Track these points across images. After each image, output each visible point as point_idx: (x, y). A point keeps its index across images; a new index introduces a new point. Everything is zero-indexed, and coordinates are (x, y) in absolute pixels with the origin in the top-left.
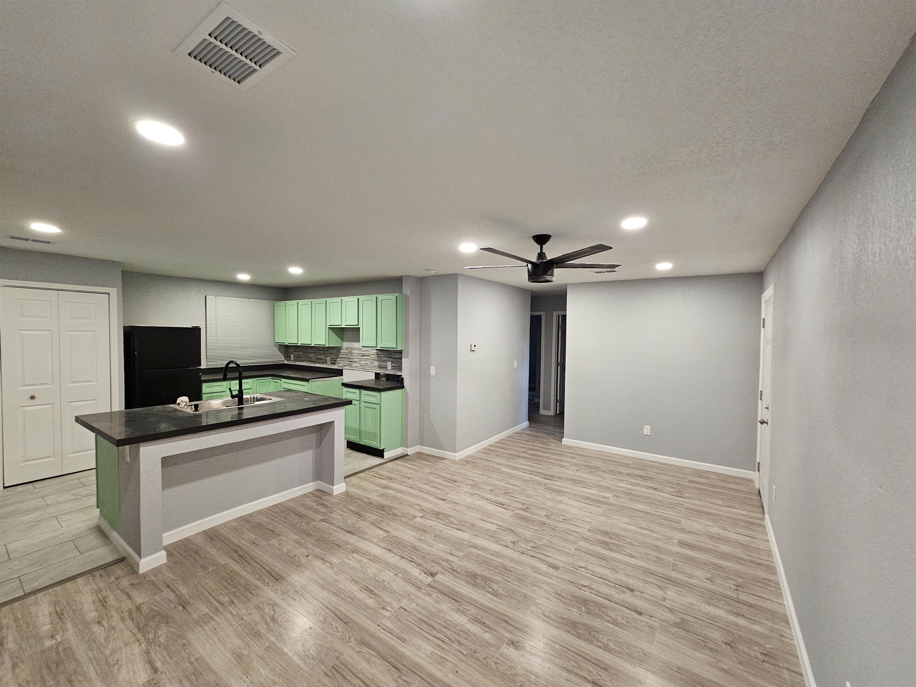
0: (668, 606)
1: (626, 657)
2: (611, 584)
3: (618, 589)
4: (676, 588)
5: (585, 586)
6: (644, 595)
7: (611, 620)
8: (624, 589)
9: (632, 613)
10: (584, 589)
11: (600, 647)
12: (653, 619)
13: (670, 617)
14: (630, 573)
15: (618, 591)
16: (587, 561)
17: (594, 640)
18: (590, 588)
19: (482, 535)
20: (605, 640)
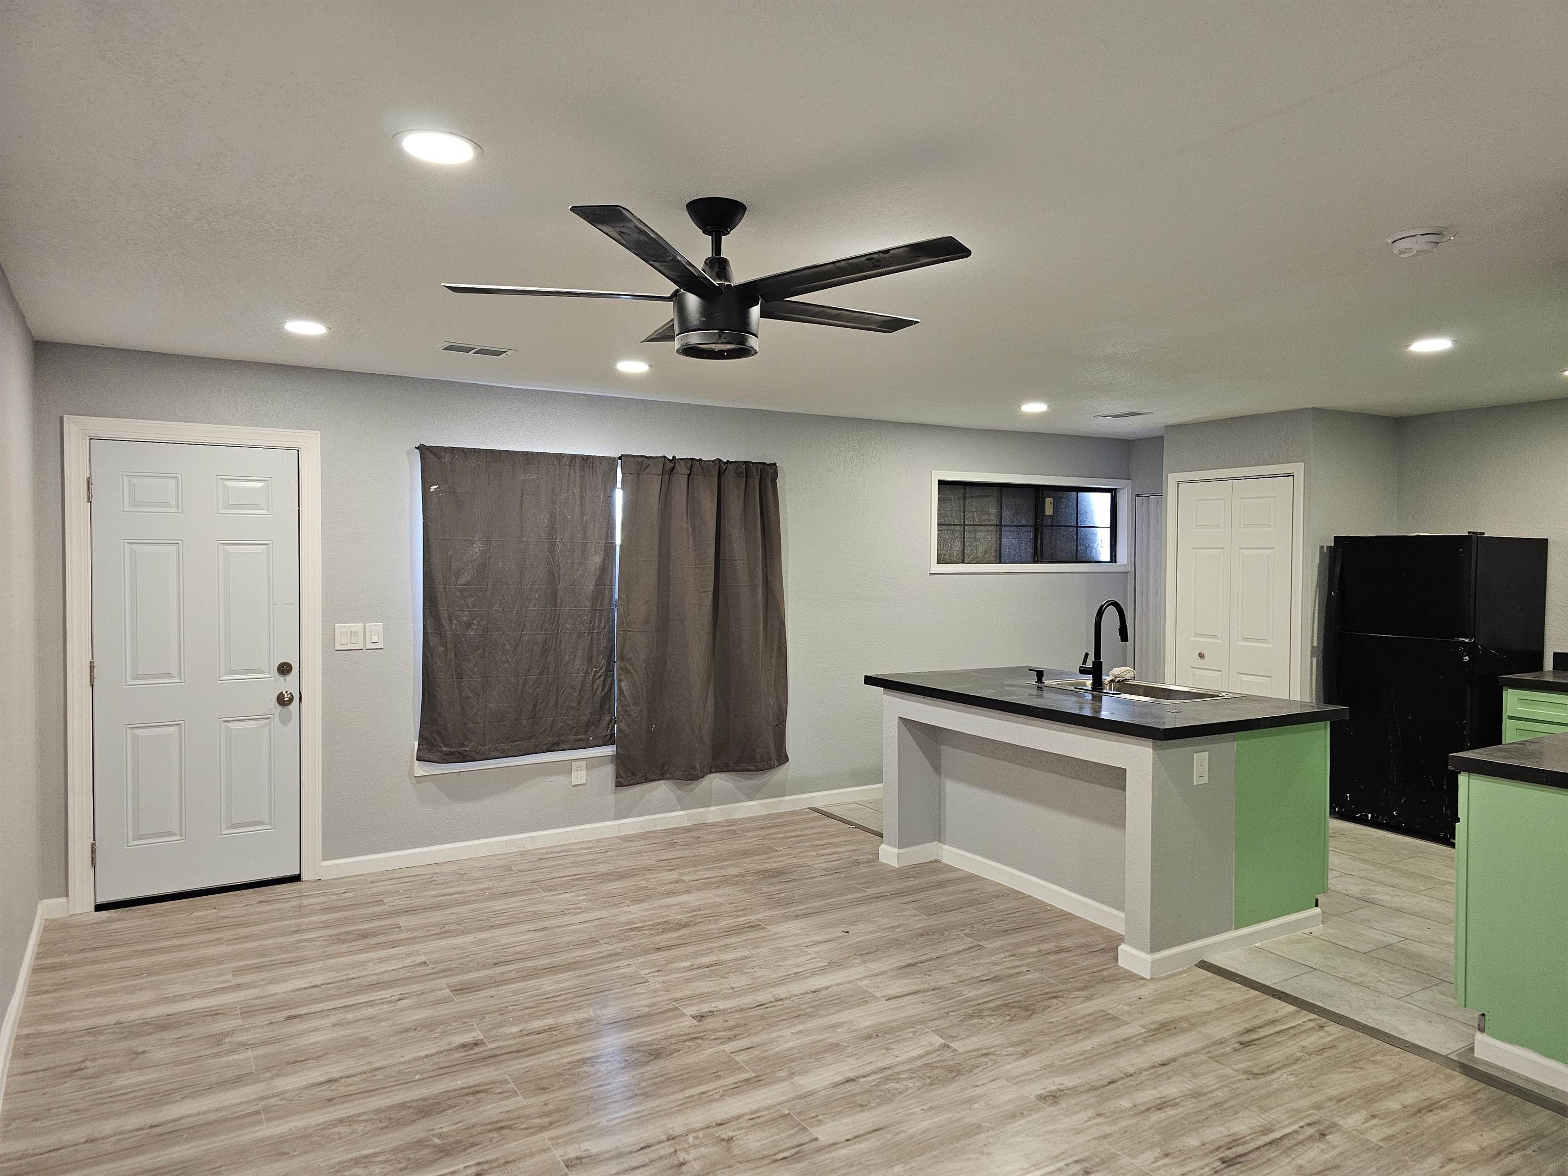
1: (309, 1131)
7: (372, 1160)
11: (360, 1115)
17: (376, 1117)
19: (800, 1105)
20: (359, 1128)
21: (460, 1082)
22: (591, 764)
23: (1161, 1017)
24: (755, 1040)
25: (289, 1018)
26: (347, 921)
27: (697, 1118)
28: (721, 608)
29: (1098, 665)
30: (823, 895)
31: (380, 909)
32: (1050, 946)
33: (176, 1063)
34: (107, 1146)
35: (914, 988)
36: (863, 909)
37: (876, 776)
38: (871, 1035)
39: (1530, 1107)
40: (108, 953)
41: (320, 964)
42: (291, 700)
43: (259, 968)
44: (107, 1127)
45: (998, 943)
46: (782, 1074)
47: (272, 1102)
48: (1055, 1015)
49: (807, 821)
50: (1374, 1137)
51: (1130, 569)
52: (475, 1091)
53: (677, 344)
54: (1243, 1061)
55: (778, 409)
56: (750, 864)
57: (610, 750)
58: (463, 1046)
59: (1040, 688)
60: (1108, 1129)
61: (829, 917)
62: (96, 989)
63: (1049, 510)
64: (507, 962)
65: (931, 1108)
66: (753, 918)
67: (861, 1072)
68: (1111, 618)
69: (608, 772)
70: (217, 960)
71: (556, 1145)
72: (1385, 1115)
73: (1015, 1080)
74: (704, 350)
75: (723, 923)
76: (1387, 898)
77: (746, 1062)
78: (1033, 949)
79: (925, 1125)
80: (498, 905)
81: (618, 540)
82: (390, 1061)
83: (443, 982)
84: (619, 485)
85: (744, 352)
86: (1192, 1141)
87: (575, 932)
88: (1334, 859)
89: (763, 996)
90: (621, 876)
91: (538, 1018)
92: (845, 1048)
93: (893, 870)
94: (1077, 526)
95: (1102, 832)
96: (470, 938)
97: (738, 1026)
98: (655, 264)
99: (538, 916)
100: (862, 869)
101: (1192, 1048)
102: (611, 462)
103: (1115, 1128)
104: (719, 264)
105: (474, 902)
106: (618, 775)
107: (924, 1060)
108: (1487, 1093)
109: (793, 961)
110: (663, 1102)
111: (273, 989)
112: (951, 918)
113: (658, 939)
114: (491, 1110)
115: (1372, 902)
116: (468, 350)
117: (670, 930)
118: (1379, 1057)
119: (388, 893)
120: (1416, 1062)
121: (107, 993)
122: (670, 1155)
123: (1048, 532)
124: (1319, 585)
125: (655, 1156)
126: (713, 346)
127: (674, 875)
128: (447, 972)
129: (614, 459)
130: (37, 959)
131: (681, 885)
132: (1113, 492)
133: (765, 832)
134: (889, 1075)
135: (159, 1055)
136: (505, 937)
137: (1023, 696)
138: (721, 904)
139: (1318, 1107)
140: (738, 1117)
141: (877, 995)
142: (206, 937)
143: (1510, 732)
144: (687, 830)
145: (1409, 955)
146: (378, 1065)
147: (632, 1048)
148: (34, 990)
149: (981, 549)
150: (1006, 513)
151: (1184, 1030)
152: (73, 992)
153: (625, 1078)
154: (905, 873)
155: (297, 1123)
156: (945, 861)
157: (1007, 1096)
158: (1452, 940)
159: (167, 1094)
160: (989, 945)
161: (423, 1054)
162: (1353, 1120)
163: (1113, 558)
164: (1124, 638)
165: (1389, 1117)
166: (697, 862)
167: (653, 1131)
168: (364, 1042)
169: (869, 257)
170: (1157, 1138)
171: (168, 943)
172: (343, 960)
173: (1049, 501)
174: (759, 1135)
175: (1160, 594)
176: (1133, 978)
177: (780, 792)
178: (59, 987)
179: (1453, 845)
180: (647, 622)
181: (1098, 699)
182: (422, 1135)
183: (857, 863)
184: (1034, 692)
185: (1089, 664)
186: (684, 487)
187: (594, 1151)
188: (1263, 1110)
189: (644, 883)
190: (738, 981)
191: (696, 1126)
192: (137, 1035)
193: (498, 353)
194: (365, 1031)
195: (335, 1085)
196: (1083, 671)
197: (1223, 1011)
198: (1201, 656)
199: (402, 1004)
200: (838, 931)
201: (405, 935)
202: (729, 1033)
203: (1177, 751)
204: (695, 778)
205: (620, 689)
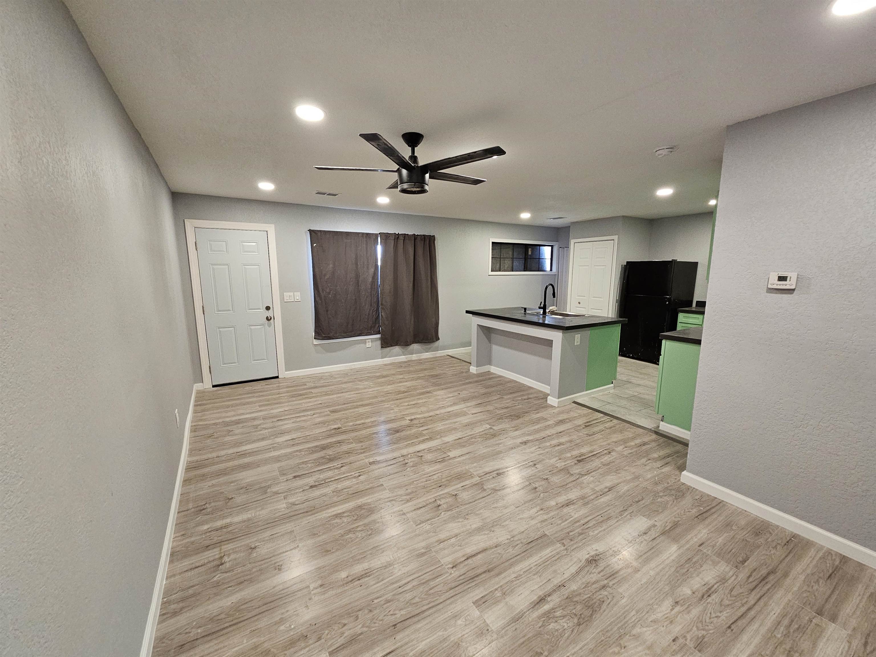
0: (279, 495)
1: (287, 454)
2: (329, 480)
3: (322, 481)
4: (281, 514)
5: (342, 467)
6: (301, 490)
8: (317, 483)
9: (300, 474)
10: (340, 466)
11: (303, 449)
12: (285, 480)
13: (275, 489)
14: (325, 498)
15: (319, 479)
16: (362, 482)
17: (308, 450)
18: (337, 468)
19: (444, 446)
20: (303, 453)
21: (334, 439)
22: (373, 340)
23: (560, 418)
24: (429, 427)
25: (278, 420)
26: (295, 390)
27: (411, 450)
28: (416, 287)
29: (545, 305)
30: (451, 382)
31: (305, 387)
32: (526, 397)
33: (242, 434)
34: (223, 458)
35: (481, 411)
36: (464, 386)
37: (469, 344)
38: (467, 425)
39: (675, 443)
40: (217, 400)
41: (287, 404)
42: (271, 318)
43: (267, 405)
44: (222, 453)
45: (509, 396)
46: (438, 437)
47: (275, 445)
48: (527, 418)
49: (446, 359)
50: (626, 453)
51: (557, 273)
52: (339, 442)
53: (399, 189)
54: (586, 431)
55: (436, 216)
56: (427, 373)
57: (379, 336)
58: (335, 429)
59: (525, 314)
60: (542, 452)
61: (453, 389)
62: (215, 411)
63: (530, 253)
64: (347, 403)
65: (486, 447)
66: (428, 390)
67: (463, 436)
68: (550, 290)
69: (379, 343)
70: (255, 403)
71: (366, 458)
72: (630, 447)
73: (514, 438)
74: (409, 191)
75: (418, 391)
76: (635, 381)
77: (427, 434)
78: (520, 398)
79: (484, 451)
80: (344, 386)
81: (379, 264)
82: (311, 433)
83: (327, 409)
84: (379, 244)
85: (423, 191)
86: (569, 455)
87: (370, 394)
88: (618, 369)
89: (431, 414)
90: (384, 377)
91: (359, 420)
92: (459, 429)
93: (474, 374)
94: (539, 259)
95: (544, 361)
96: (335, 396)
97: (424, 423)
98: (391, 157)
99: (357, 389)
100: (464, 374)
101: (569, 428)
102: (376, 235)
103: (544, 452)
104: (414, 158)
105: (336, 385)
106: (382, 344)
107: (484, 432)
108: (663, 440)
109: (441, 403)
110: (400, 445)
111: (272, 411)
112: (493, 389)
113: (397, 396)
114: (345, 448)
115: (630, 382)
116: (324, 194)
117: (401, 393)
118: (629, 429)
119: (308, 382)
120: (641, 431)
121: (219, 413)
122: (402, 461)
123: (529, 260)
124: (620, 278)
125: (398, 461)
126: (412, 189)
127: (401, 377)
128: (327, 406)
129: (377, 234)
130: (195, 402)
131: (404, 380)
132: (552, 247)
133: (431, 363)
134: (473, 437)
135: (237, 431)
136: (346, 395)
137: (519, 316)
138: (417, 386)
139: (609, 444)
140: (424, 450)
141: (469, 413)
142: (250, 395)
143: (679, 327)
144: (406, 362)
145: (641, 398)
146: (307, 434)
147: (389, 430)
148: (195, 412)
149: (506, 266)
150: (515, 254)
151: (568, 422)
152: (207, 413)
153: (388, 438)
154: (478, 375)
155: (283, 451)
156: (492, 371)
157: (510, 443)
158: (655, 394)
159: (241, 443)
160: (505, 397)
161: (322, 431)
162: (620, 448)
163: (551, 270)
164: (554, 297)
165: (631, 447)
166: (409, 372)
167: (396, 454)
168: (302, 428)
169: (469, 154)
170: (557, 454)
171: (236, 397)
172: (295, 402)
173: (530, 249)
174: (431, 455)
175: (567, 282)
176: (552, 407)
177: (437, 349)
178: (203, 411)
179: (658, 364)
180: (390, 292)
181: (544, 317)
182: (323, 455)
183: (463, 372)
184: (523, 315)
185: (542, 306)
186: (402, 244)
187: (378, 460)
188: (591, 445)
189: (392, 379)
190: (423, 409)
191: (411, 452)
192: (230, 425)
193: (335, 195)
194: (303, 424)
195: (294, 441)
196: (540, 308)
197: (580, 416)
198: (579, 303)
199: (315, 416)
200: (456, 394)
201: (314, 395)
202: (421, 425)
203: (570, 334)
204: (408, 345)
205: (382, 315)
